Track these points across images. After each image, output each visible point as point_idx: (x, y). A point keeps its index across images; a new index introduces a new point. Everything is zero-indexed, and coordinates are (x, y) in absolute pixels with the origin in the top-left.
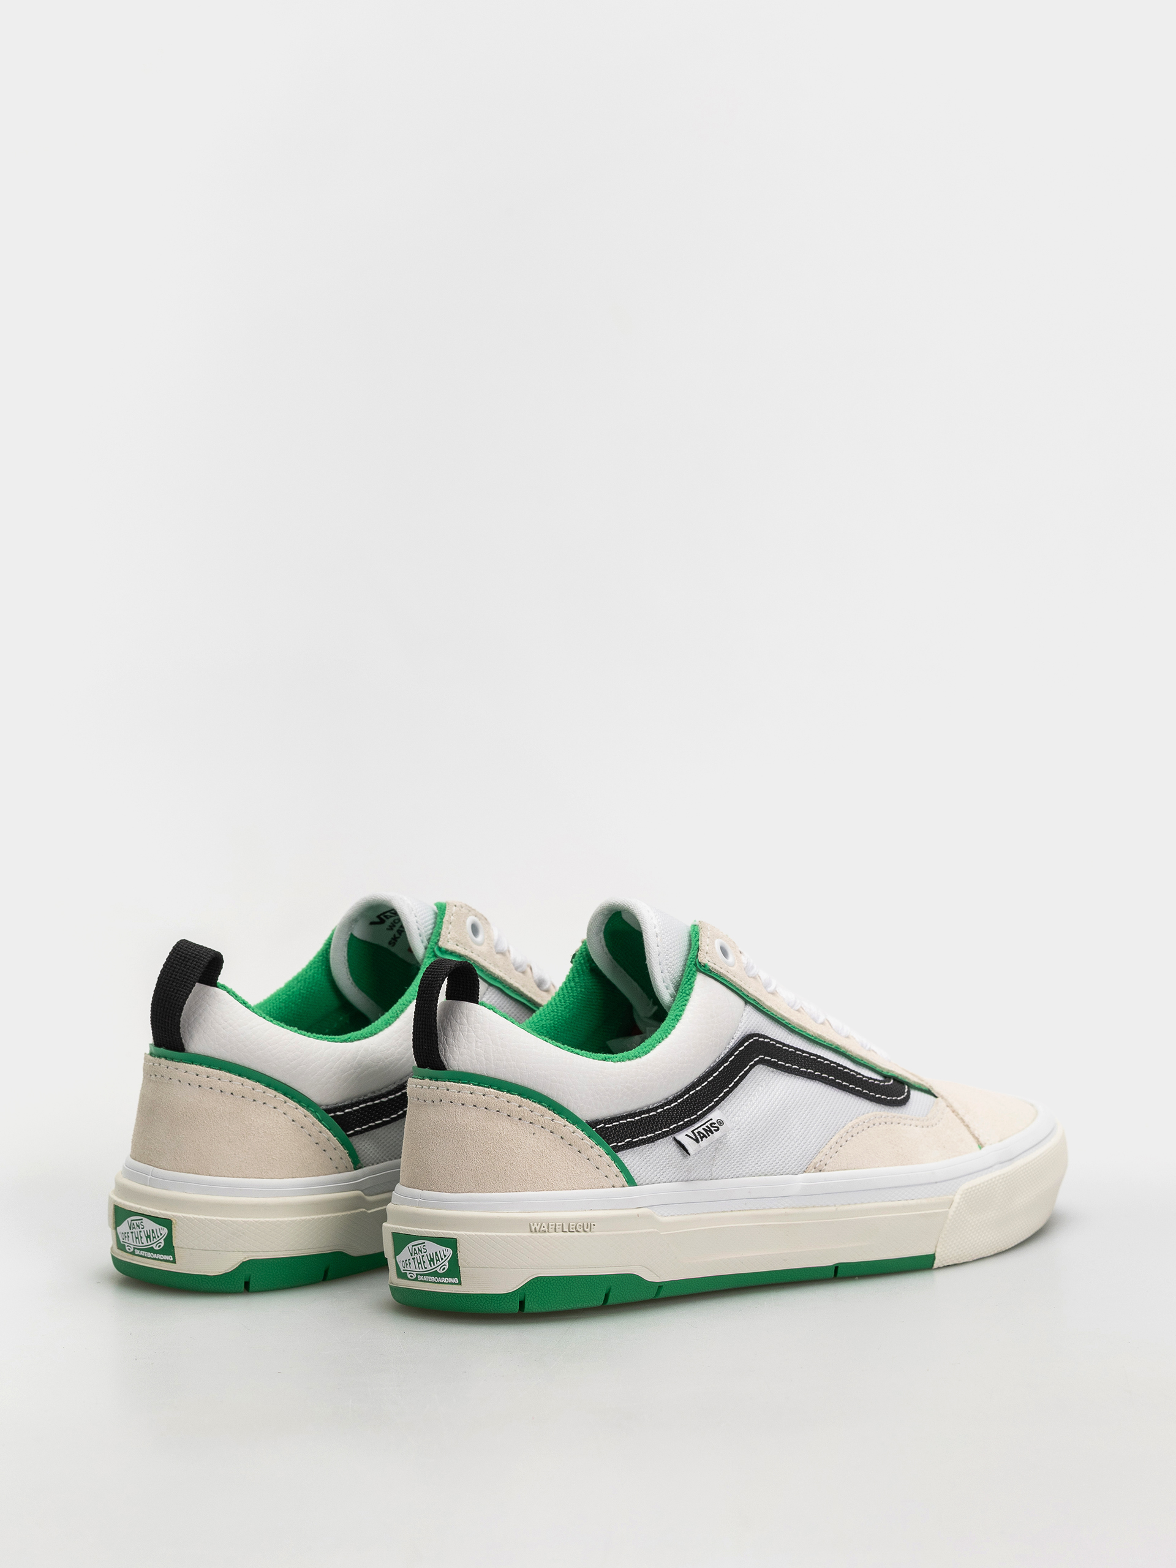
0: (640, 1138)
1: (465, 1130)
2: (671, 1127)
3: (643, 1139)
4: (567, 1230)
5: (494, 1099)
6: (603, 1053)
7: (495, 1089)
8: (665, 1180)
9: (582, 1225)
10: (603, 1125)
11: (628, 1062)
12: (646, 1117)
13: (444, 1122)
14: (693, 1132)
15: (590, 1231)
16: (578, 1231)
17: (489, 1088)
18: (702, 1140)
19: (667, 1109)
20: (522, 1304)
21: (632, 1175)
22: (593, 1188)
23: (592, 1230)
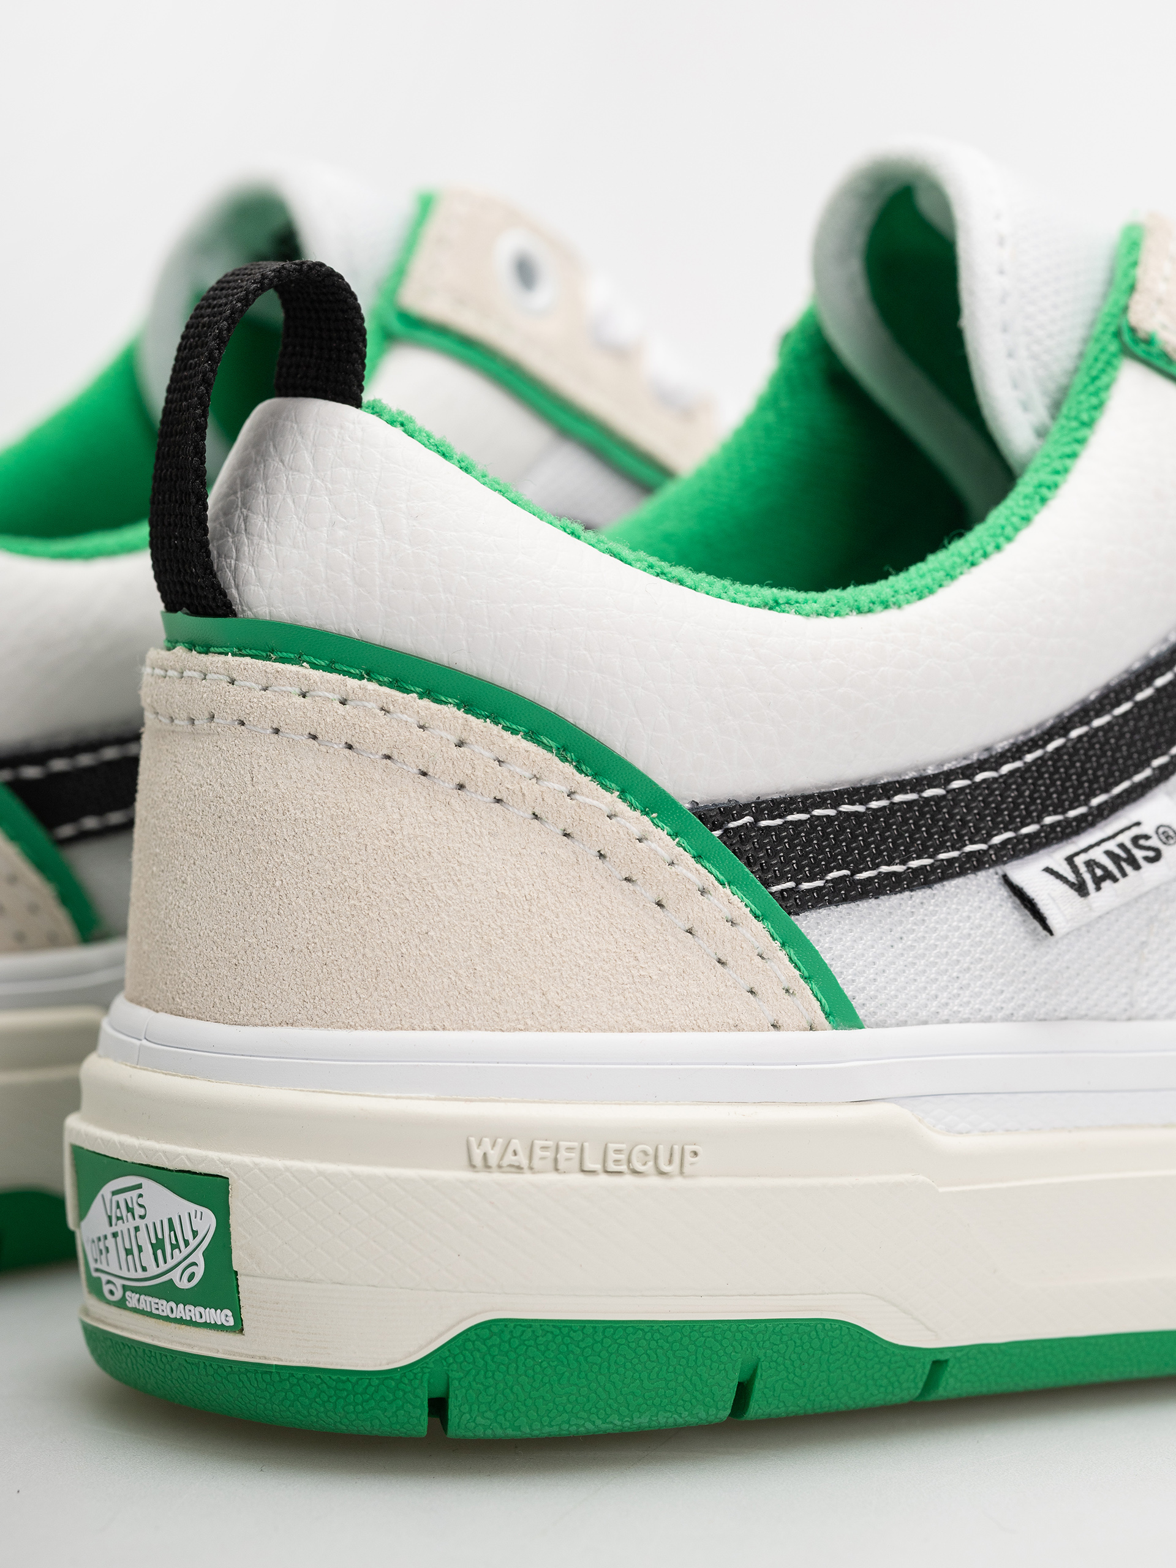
0: (884, 869)
1: (280, 816)
2: (997, 840)
3: (894, 873)
4: (598, 1167)
5: (375, 716)
6: (772, 586)
7: (381, 684)
8: (966, 1012)
9: (651, 1151)
10: (748, 819)
11: (854, 620)
12: (910, 804)
13: (217, 786)
14: (1070, 860)
15: (682, 1173)
16: (635, 1172)
17: (361, 678)
18: (1098, 888)
19: (984, 781)
20: (438, 1407)
21: (849, 991)
22: (700, 1029)
23: (687, 1169)
